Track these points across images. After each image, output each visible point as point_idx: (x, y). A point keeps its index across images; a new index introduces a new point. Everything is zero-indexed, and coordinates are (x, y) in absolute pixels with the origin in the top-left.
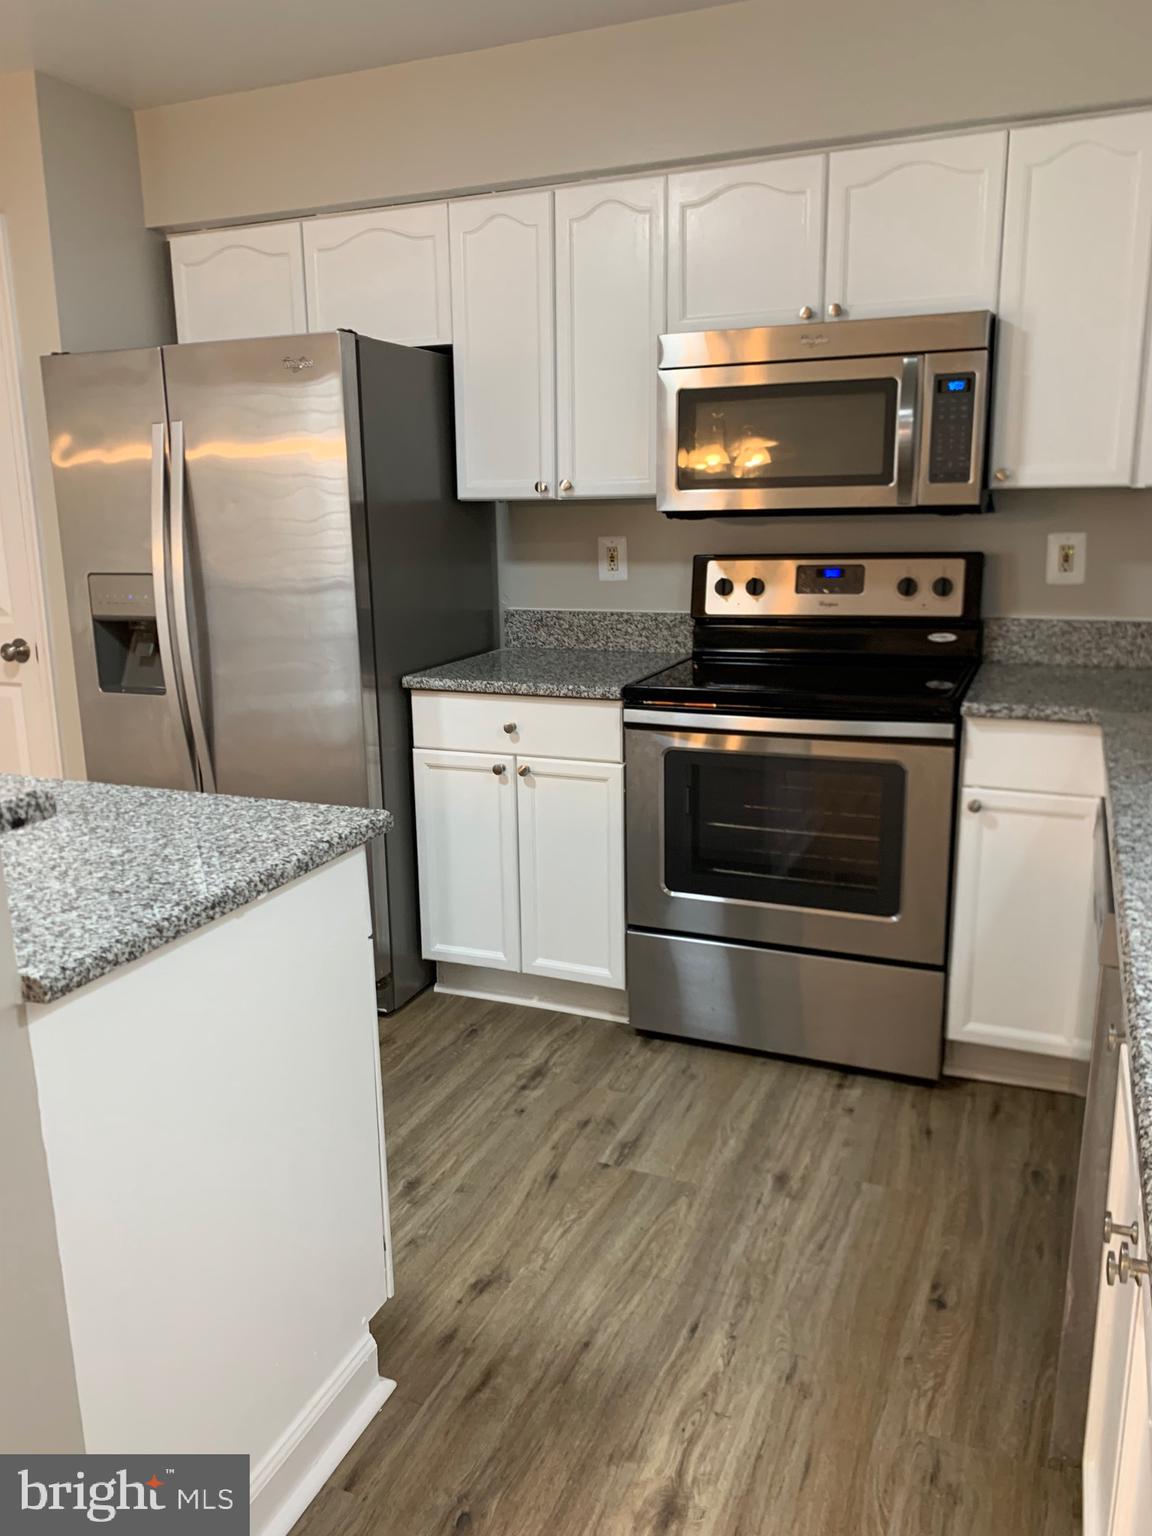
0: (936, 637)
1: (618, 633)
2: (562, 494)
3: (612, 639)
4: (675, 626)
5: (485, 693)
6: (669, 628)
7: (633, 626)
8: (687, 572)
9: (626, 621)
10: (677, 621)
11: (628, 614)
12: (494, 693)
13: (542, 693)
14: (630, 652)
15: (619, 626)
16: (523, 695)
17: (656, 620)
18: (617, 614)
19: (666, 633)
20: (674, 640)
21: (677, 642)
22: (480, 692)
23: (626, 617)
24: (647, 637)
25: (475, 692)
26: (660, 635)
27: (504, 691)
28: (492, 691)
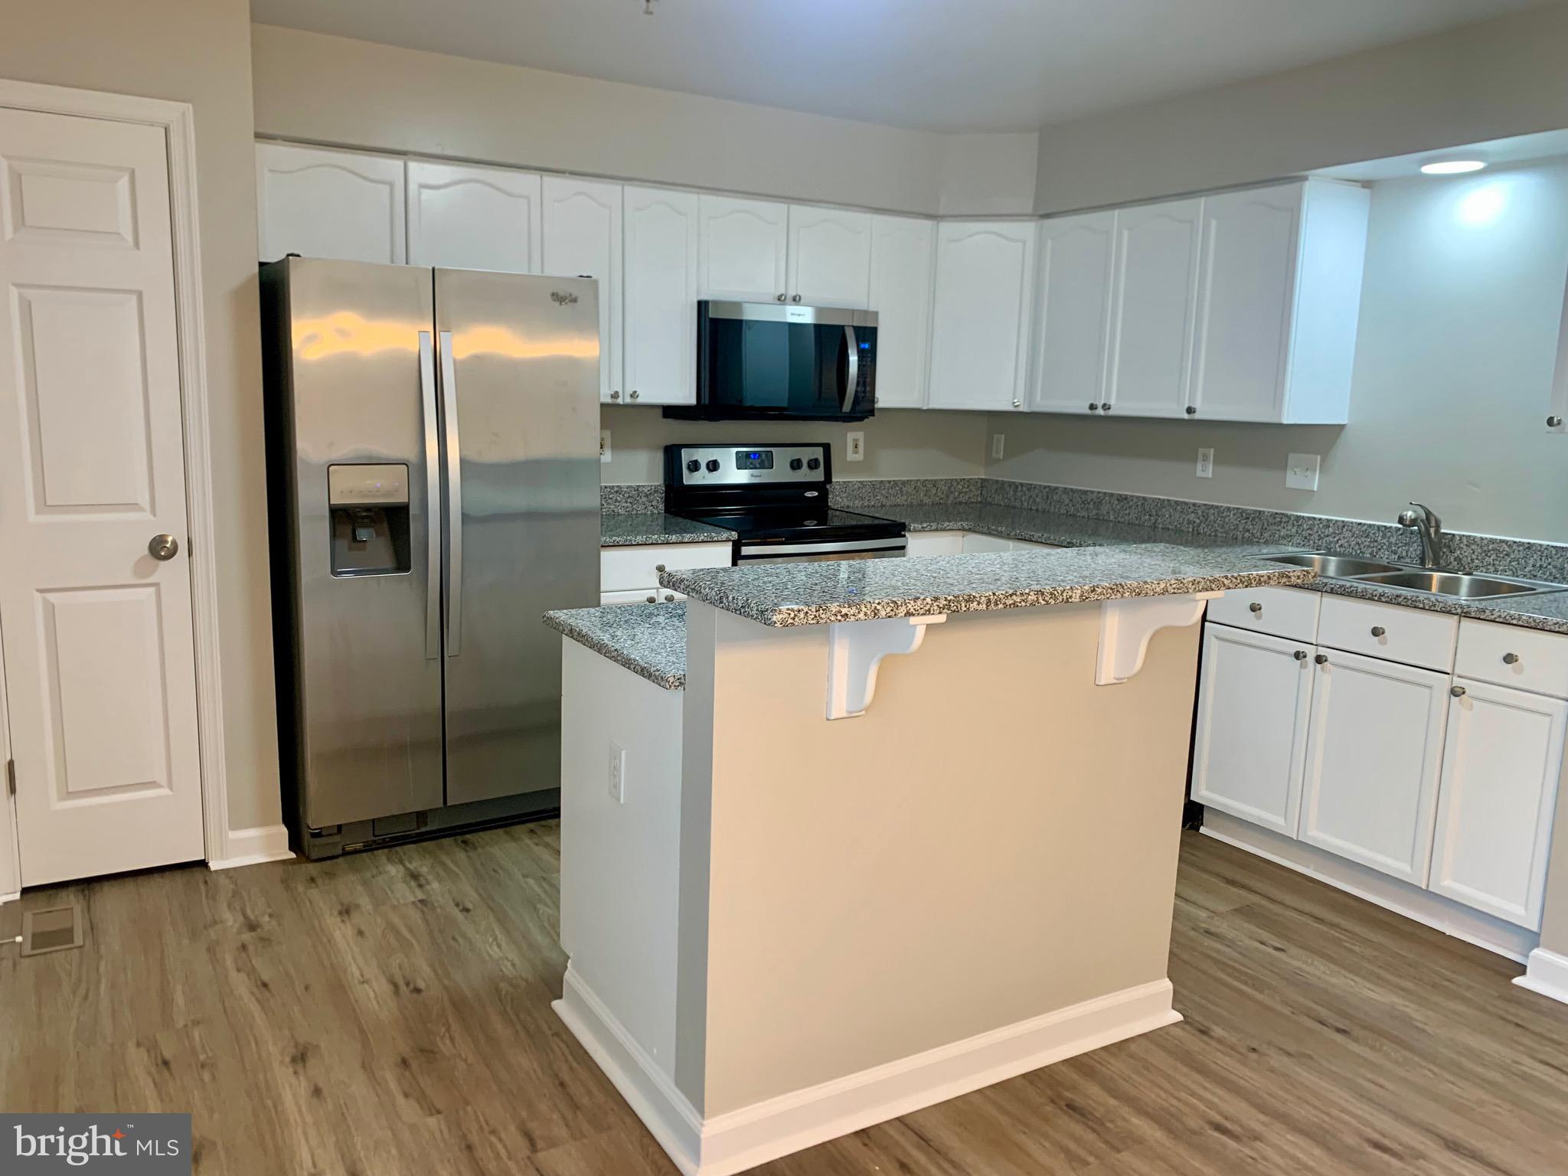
0: (808, 494)
1: (609, 501)
2: (628, 400)
3: (606, 506)
4: (650, 494)
5: (646, 544)
6: (647, 496)
7: (621, 496)
8: (660, 457)
9: (617, 492)
10: (652, 491)
11: (618, 486)
12: (652, 544)
13: (686, 540)
14: (619, 515)
15: (611, 496)
16: (673, 543)
17: (638, 490)
18: (610, 487)
19: (644, 499)
20: (650, 504)
21: (652, 506)
22: (641, 545)
23: (616, 489)
24: (630, 503)
25: (638, 545)
26: (640, 501)
27: (660, 542)
28: (650, 542)
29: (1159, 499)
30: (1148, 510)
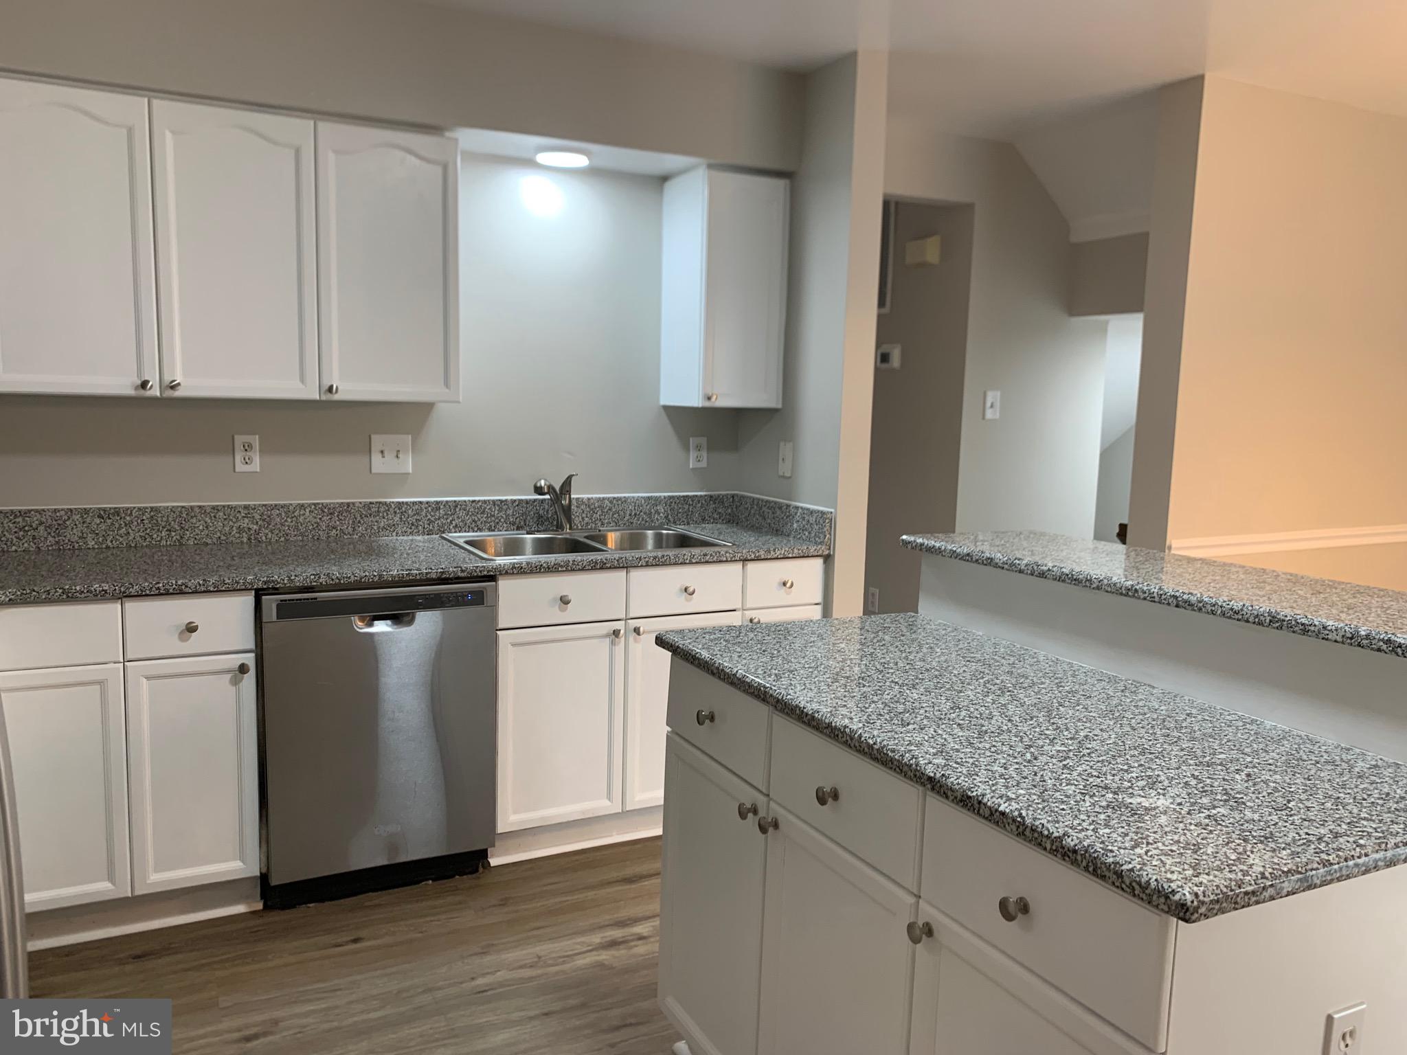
29: (183, 507)
30: (163, 524)
